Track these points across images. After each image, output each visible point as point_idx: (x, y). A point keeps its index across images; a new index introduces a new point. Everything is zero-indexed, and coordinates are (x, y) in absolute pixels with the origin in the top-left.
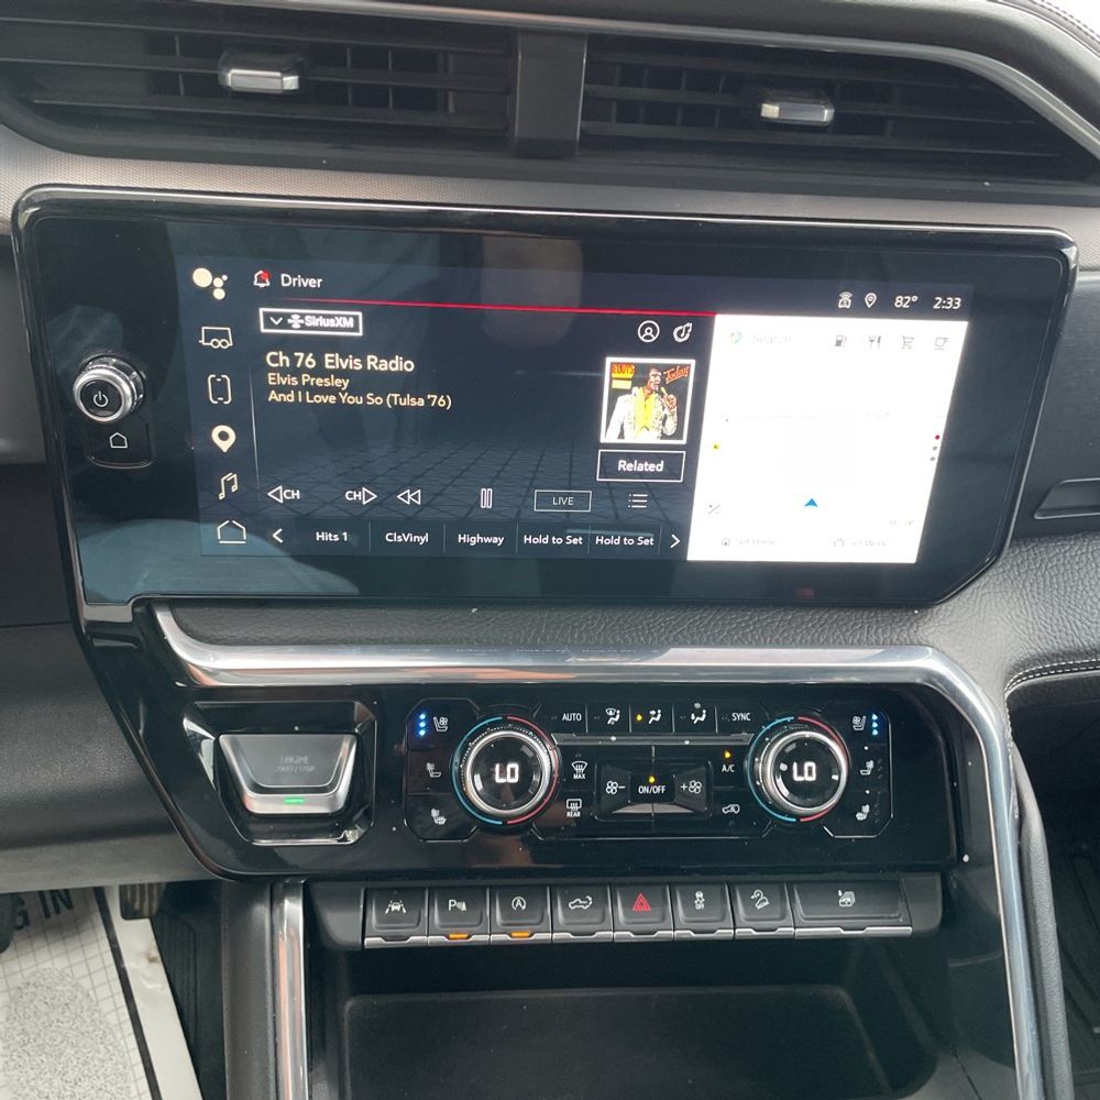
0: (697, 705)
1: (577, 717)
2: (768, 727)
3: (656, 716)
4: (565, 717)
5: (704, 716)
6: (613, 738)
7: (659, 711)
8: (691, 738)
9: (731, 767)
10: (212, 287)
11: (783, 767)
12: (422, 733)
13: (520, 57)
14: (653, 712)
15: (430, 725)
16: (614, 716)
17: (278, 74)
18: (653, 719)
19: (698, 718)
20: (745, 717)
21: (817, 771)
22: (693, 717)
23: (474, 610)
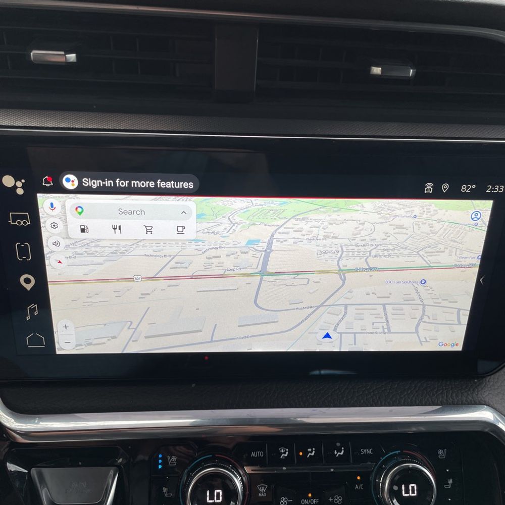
0: (338, 444)
1: (260, 454)
2: (384, 458)
3: (311, 452)
4: (253, 454)
5: (343, 451)
6: (284, 468)
7: (314, 449)
8: (335, 467)
9: (361, 485)
10: (15, 187)
11: (395, 488)
12: (160, 467)
13: (216, 39)
14: (310, 450)
15: (165, 462)
16: (285, 453)
17: (63, 53)
18: (310, 454)
19: (339, 453)
20: (369, 451)
21: (417, 490)
22: (336, 452)
23: (193, 385)
